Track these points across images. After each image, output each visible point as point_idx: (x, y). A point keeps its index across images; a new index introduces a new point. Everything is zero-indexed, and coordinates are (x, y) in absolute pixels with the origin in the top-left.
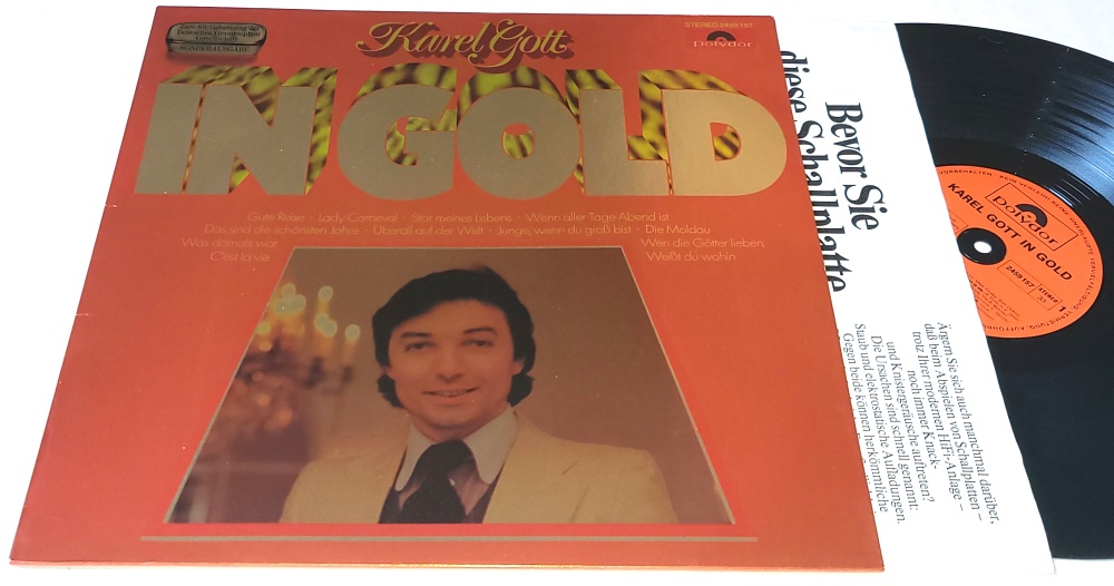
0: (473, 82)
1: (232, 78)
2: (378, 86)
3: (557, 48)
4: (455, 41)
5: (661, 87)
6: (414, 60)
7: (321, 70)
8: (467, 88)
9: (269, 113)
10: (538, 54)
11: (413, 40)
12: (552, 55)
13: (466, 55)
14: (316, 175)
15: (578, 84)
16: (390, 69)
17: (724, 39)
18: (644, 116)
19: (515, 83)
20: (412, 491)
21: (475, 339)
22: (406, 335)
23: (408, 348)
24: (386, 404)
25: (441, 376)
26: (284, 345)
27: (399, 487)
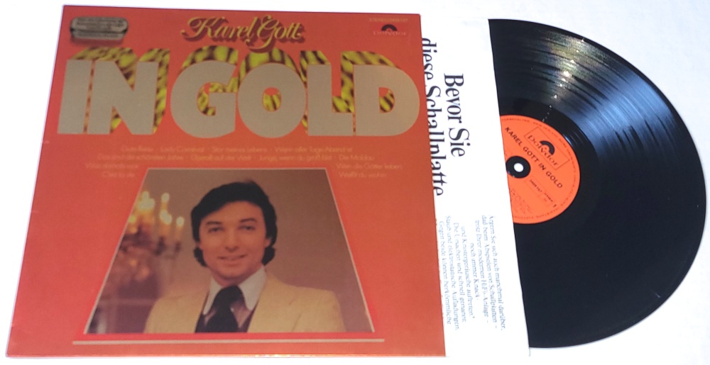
0: (247, 59)
1: (109, 56)
2: (193, 62)
3: (296, 36)
4: (237, 30)
5: (353, 63)
6: (214, 43)
7: (160, 50)
8: (243, 64)
9: (132, 80)
10: (284, 40)
11: (214, 29)
12: (292, 41)
13: (243, 40)
14: (159, 121)
15: (307, 61)
16: (200, 50)
17: (391, 30)
18: (343, 83)
19: (271, 60)
20: (212, 314)
21: (246, 225)
22: (209, 223)
23: (210, 231)
24: (198, 265)
25: (227, 248)
26: (144, 229)
27: (205, 312)
